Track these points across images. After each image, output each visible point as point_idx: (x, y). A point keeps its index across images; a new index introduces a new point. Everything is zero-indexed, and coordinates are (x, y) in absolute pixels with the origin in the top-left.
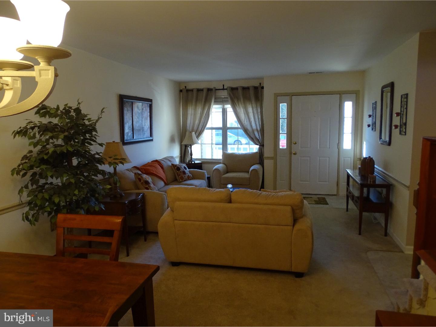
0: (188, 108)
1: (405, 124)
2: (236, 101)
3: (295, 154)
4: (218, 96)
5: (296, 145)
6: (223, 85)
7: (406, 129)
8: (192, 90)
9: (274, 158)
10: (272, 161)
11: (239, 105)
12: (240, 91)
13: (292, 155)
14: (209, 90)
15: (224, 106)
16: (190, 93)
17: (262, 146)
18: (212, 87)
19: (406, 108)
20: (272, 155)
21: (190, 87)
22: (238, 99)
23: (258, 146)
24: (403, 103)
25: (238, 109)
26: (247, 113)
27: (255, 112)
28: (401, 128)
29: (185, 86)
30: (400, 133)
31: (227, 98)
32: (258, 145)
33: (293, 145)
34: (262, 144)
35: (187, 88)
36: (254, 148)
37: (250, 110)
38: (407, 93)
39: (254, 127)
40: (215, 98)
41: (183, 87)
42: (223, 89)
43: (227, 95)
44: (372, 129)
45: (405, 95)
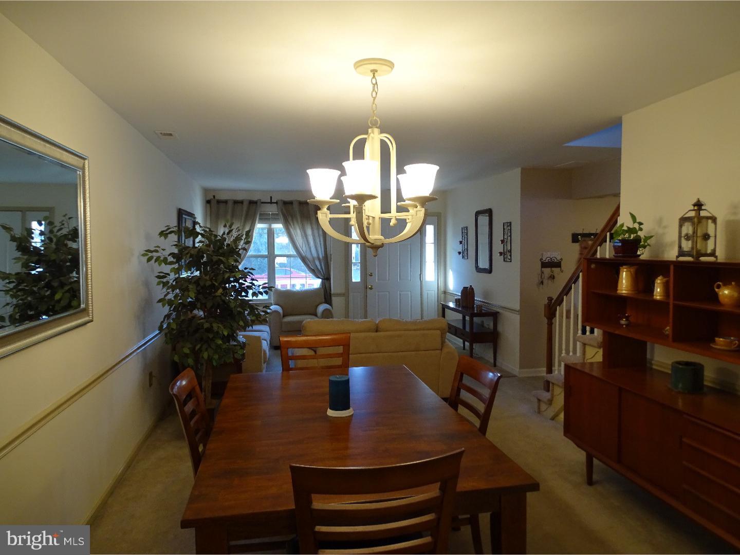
0: (219, 227)
1: (510, 251)
2: (290, 219)
3: (371, 289)
4: (265, 211)
5: (371, 277)
6: (271, 197)
7: (511, 256)
8: (226, 202)
9: (345, 295)
10: (342, 299)
11: (294, 225)
12: (296, 206)
13: (368, 290)
14: (252, 203)
15: (270, 226)
16: (222, 206)
17: (326, 279)
18: (255, 199)
19: (511, 236)
20: (343, 291)
21: (222, 197)
22: (293, 217)
23: (320, 281)
24: (506, 230)
25: (291, 230)
26: (305, 235)
27: (316, 235)
28: (504, 255)
29: (214, 194)
30: (504, 261)
31: (277, 215)
32: (320, 278)
33: (368, 277)
34: (325, 277)
35: (216, 198)
36: (316, 283)
37: (309, 232)
38: (511, 221)
39: (315, 255)
40: (261, 215)
41: (210, 197)
42: (271, 203)
43: (276, 211)
44: (463, 257)
45: (508, 223)
